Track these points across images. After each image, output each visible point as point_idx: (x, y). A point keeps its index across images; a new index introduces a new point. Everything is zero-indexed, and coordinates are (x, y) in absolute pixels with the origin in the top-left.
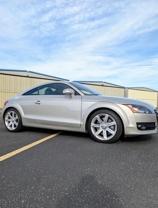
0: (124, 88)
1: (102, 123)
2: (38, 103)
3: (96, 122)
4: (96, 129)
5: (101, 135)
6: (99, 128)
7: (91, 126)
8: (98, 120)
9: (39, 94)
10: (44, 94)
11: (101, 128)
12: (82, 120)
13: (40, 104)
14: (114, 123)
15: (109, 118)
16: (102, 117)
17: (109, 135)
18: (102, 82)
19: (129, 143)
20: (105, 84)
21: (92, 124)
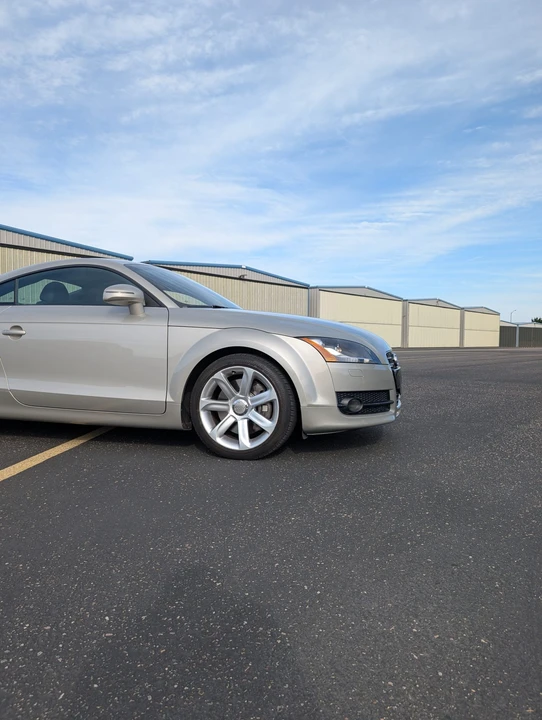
0: (307, 287)
1: (234, 395)
2: (15, 333)
3: (217, 394)
4: (216, 417)
5: (231, 434)
6: (225, 413)
7: (201, 408)
8: (222, 386)
9: (19, 302)
10: (38, 304)
11: (231, 412)
12: (170, 389)
13: (21, 335)
14: (271, 394)
15: (256, 380)
16: (233, 378)
17: (255, 431)
18: (240, 267)
19: (317, 454)
20: (250, 275)
21: (202, 399)
